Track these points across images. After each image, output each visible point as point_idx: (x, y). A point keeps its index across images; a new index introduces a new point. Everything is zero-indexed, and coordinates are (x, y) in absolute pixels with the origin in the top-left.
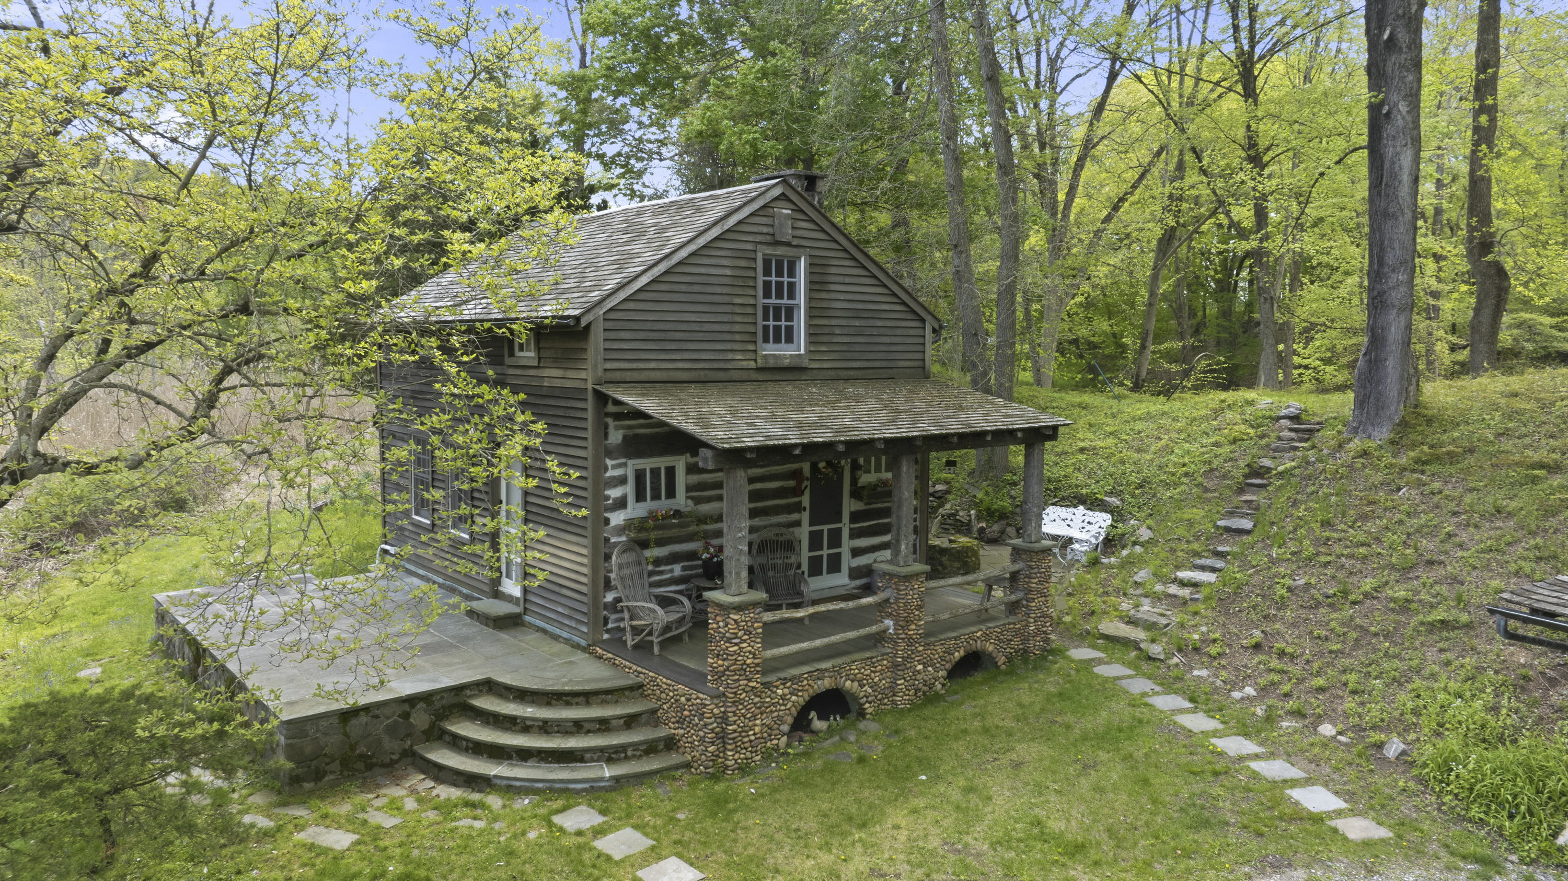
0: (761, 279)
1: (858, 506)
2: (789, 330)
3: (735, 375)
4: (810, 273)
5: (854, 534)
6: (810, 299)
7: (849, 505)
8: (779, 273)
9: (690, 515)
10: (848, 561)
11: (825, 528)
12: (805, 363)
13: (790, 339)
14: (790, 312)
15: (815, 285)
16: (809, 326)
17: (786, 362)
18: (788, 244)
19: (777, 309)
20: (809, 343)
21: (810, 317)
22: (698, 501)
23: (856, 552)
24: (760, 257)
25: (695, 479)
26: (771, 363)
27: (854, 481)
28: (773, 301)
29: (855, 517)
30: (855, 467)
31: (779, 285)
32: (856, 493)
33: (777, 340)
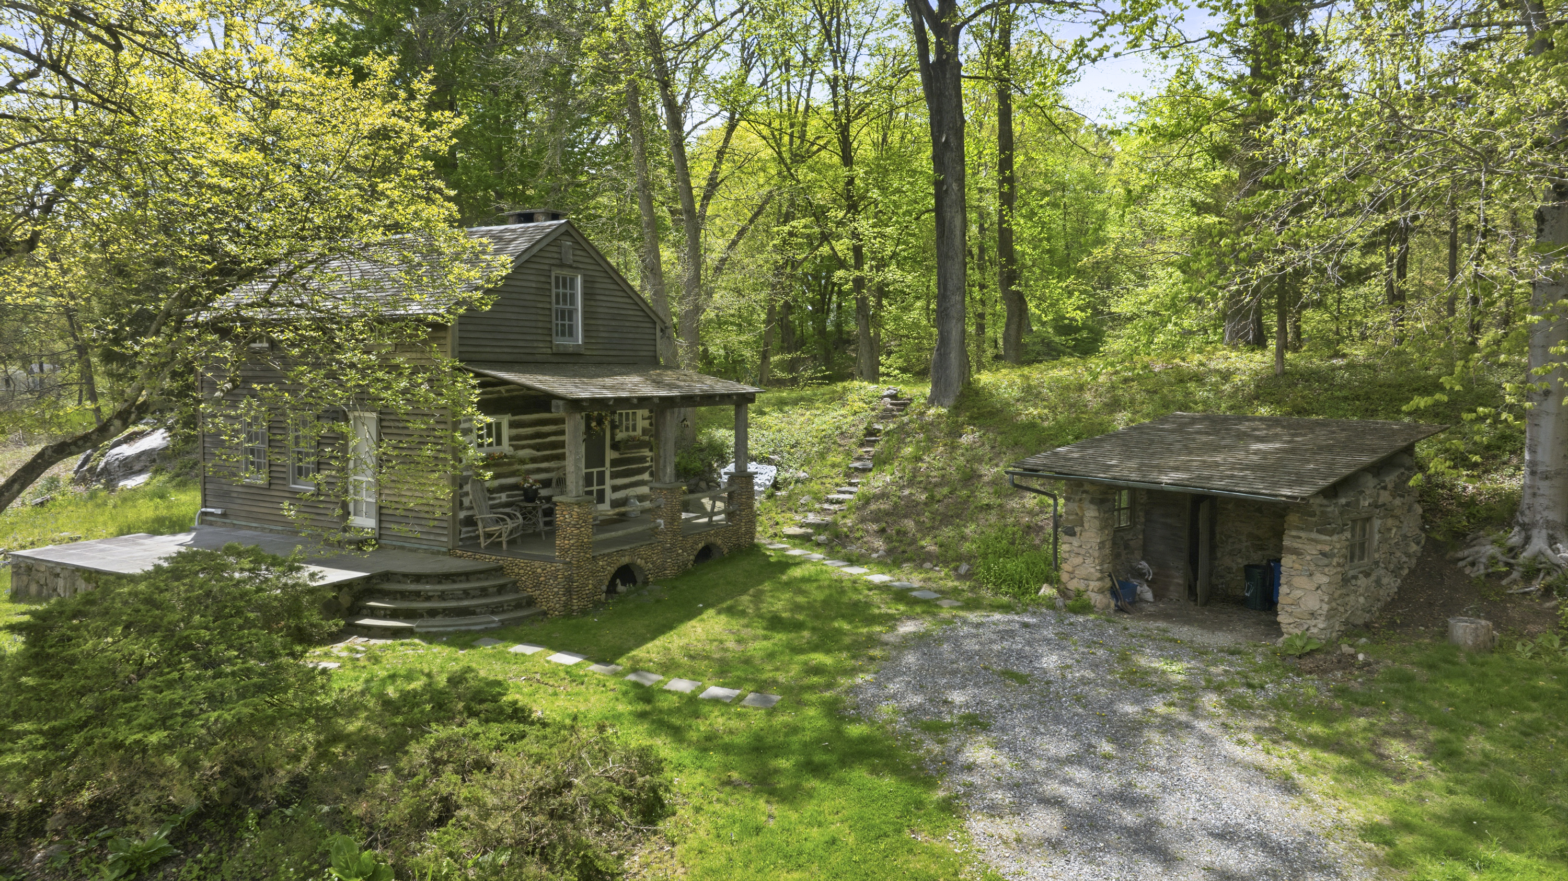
0: (554, 291)
1: (615, 455)
2: (571, 327)
3: (539, 358)
4: (584, 287)
5: (614, 476)
6: (585, 306)
7: (610, 455)
8: (565, 287)
9: (512, 457)
10: (609, 495)
11: (595, 470)
12: (583, 351)
13: (571, 334)
14: (571, 313)
15: (587, 296)
16: (585, 325)
17: (571, 350)
18: (571, 267)
19: (563, 312)
20: (585, 336)
21: (585, 318)
22: (516, 448)
23: (615, 489)
24: (553, 275)
25: (515, 431)
26: (562, 350)
27: (613, 438)
28: (561, 306)
29: (614, 463)
30: (614, 427)
31: (565, 295)
32: (615, 446)
33: (563, 334)
